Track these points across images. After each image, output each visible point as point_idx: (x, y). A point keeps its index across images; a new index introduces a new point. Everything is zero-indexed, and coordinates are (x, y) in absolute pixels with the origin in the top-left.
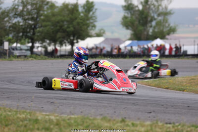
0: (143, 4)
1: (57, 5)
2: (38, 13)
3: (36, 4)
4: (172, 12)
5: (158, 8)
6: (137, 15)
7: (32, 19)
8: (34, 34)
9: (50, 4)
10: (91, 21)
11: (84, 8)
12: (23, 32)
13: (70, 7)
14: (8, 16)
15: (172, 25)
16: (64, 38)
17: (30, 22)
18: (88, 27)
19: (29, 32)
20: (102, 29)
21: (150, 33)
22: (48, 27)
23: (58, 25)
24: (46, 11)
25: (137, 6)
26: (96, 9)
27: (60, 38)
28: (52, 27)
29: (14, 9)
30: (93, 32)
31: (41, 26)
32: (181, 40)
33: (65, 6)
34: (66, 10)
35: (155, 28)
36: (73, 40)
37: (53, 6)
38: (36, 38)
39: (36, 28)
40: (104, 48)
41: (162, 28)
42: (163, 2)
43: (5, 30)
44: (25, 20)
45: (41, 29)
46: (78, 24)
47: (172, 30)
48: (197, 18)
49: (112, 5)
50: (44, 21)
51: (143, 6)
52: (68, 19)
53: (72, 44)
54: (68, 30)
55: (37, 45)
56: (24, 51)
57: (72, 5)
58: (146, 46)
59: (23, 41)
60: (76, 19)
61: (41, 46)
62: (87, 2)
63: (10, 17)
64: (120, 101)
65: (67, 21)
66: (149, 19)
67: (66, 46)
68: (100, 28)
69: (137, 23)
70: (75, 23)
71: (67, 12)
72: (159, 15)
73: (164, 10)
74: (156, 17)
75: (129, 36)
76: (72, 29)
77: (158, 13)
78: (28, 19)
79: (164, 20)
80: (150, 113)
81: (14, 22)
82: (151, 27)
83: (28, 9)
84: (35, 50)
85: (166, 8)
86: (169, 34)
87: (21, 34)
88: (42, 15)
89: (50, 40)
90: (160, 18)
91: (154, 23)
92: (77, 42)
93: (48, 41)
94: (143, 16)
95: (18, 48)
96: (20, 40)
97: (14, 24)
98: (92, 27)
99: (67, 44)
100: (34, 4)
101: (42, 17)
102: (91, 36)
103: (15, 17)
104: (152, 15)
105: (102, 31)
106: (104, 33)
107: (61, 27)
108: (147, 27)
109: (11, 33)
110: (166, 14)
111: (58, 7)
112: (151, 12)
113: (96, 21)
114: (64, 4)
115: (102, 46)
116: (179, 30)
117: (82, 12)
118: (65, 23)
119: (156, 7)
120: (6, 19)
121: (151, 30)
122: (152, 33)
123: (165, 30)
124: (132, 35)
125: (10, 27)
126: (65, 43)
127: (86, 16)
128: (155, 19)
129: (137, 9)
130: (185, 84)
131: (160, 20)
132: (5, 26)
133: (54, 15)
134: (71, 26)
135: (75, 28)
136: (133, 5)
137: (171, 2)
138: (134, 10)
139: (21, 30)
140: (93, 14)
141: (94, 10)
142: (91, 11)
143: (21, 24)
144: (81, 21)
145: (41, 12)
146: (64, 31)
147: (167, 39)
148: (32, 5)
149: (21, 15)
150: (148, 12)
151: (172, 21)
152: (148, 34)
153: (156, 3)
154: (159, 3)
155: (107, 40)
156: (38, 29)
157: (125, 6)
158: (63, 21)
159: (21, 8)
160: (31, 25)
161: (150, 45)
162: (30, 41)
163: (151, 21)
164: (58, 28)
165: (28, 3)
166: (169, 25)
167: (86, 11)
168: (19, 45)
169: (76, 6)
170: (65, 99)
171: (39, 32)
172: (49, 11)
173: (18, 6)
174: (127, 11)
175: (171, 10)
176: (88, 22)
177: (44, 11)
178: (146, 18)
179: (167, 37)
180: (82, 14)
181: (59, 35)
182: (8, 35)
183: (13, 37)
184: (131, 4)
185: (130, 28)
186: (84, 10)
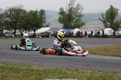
0: (69, 11)
1: (27, 12)
2: (18, 15)
3: (17, 11)
4: (83, 15)
5: (76, 13)
6: (66, 17)
7: (15, 18)
8: (16, 26)
9: (23, 11)
10: (43, 19)
11: (40, 13)
12: (10, 25)
13: (33, 12)
14: (3, 17)
15: (83, 21)
16: (30, 27)
17: (14, 20)
18: (43, 22)
19: (13, 25)
20: (49, 23)
21: (72, 26)
22: (23, 22)
23: (28, 21)
24: (21, 15)
25: (66, 12)
26: (46, 14)
27: (29, 27)
28: (25, 23)
29: (6, 13)
30: (44, 25)
31: (19, 22)
32: (88, 29)
33: (31, 12)
34: (31, 14)
35: (74, 23)
36: (35, 29)
37: (25, 12)
38: (16, 28)
39: (17, 23)
40: (50, 33)
41: (78, 23)
42: (79, 10)
43: (1, 24)
44: (11, 19)
45: (19, 23)
46: (38, 21)
47: (83, 24)
48: (94, 18)
49: (52, 12)
50: (20, 19)
51: (69, 12)
52: (32, 18)
53: (35, 31)
54: (33, 24)
55: (17, 31)
56: (11, 34)
57: (35, 12)
58: (71, 32)
59: (10, 29)
60: (36, 18)
61: (19, 32)
62: (42, 10)
63: (4, 17)
64: (69, 60)
65: (32, 20)
66: (72, 19)
67: (31, 31)
68: (48, 23)
69: (66, 20)
70: (36, 20)
71: (32, 15)
72: (77, 17)
73: (79, 14)
74: (75, 17)
75: (62, 27)
76: (34, 23)
77: (76, 15)
78: (13, 18)
79: (79, 19)
80: (88, 66)
81: (6, 20)
82: (73, 22)
83: (13, 14)
84: (16, 33)
85: (80, 13)
86: (81, 26)
87: (9, 26)
88: (19, 16)
89: (24, 29)
90: (77, 18)
91: (74, 21)
92: (37, 30)
93: (23, 29)
94: (69, 17)
95: (8, 33)
96: (9, 29)
97: (6, 21)
98: (44, 22)
99: (32, 31)
100: (16, 11)
101: (20, 18)
102: (44, 27)
103: (6, 18)
104: (73, 16)
105: (49, 24)
106: (49, 25)
107: (29, 22)
108: (71, 23)
109: (4, 25)
110: (80, 16)
111: (27, 13)
112: (73, 15)
113: (46, 19)
114: (30, 11)
115: (49, 32)
116: (87, 24)
117: (39, 15)
118: (31, 20)
119: (75, 13)
120: (2, 18)
121: (73, 24)
122: (73, 25)
123: (80, 24)
124: (63, 26)
125: (4, 22)
126: (31, 30)
127: (41, 17)
128: (75, 19)
129: (66, 13)
130: (95, 50)
131: (77, 19)
132: (1, 22)
133: (25, 16)
134: (34, 22)
135: (36, 23)
136: (64, 12)
137: (82, 10)
138: (64, 14)
139: (9, 24)
140: (44, 16)
141: (45, 14)
142: (44, 14)
143: (9, 21)
144: (39, 19)
145: (19, 15)
146: (31, 24)
147: (81, 28)
148: (15, 11)
149: (9, 16)
150: (72, 15)
151: (83, 19)
152: (71, 26)
153: (75, 11)
154: (77, 11)
155: (51, 29)
156: (18, 23)
157: (60, 13)
158: (30, 20)
159: (9, 13)
160: (14, 21)
161: (73, 31)
162: (14, 29)
163: (73, 19)
164: (28, 23)
165: (13, 11)
166: (82, 21)
167: (41, 15)
168: (8, 31)
169: (36, 12)
170: (42, 59)
171: (18, 25)
172: (23, 15)
173: (8, 12)
174: (61, 15)
175: (82, 14)
176: (42, 20)
177: (20, 14)
178: (70, 18)
179: (81, 27)
180: (39, 16)
181: (28, 26)
182: (3, 26)
183: (5, 27)
184: (63, 11)
185: (63, 23)
186: (40, 14)
